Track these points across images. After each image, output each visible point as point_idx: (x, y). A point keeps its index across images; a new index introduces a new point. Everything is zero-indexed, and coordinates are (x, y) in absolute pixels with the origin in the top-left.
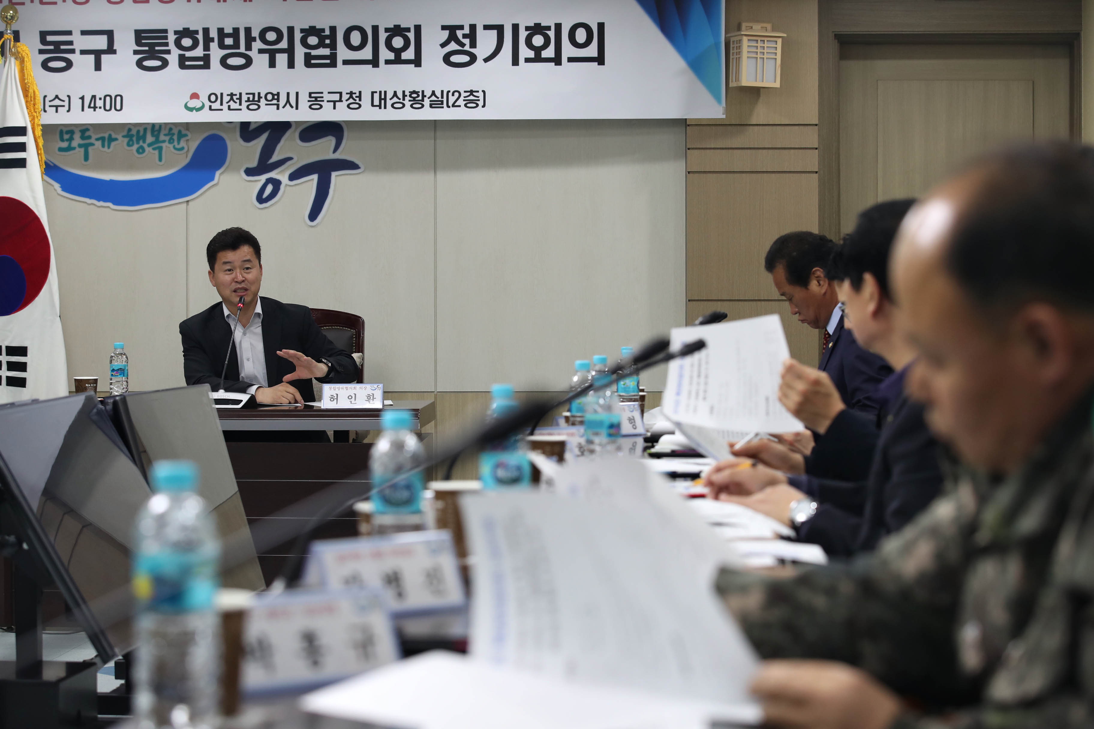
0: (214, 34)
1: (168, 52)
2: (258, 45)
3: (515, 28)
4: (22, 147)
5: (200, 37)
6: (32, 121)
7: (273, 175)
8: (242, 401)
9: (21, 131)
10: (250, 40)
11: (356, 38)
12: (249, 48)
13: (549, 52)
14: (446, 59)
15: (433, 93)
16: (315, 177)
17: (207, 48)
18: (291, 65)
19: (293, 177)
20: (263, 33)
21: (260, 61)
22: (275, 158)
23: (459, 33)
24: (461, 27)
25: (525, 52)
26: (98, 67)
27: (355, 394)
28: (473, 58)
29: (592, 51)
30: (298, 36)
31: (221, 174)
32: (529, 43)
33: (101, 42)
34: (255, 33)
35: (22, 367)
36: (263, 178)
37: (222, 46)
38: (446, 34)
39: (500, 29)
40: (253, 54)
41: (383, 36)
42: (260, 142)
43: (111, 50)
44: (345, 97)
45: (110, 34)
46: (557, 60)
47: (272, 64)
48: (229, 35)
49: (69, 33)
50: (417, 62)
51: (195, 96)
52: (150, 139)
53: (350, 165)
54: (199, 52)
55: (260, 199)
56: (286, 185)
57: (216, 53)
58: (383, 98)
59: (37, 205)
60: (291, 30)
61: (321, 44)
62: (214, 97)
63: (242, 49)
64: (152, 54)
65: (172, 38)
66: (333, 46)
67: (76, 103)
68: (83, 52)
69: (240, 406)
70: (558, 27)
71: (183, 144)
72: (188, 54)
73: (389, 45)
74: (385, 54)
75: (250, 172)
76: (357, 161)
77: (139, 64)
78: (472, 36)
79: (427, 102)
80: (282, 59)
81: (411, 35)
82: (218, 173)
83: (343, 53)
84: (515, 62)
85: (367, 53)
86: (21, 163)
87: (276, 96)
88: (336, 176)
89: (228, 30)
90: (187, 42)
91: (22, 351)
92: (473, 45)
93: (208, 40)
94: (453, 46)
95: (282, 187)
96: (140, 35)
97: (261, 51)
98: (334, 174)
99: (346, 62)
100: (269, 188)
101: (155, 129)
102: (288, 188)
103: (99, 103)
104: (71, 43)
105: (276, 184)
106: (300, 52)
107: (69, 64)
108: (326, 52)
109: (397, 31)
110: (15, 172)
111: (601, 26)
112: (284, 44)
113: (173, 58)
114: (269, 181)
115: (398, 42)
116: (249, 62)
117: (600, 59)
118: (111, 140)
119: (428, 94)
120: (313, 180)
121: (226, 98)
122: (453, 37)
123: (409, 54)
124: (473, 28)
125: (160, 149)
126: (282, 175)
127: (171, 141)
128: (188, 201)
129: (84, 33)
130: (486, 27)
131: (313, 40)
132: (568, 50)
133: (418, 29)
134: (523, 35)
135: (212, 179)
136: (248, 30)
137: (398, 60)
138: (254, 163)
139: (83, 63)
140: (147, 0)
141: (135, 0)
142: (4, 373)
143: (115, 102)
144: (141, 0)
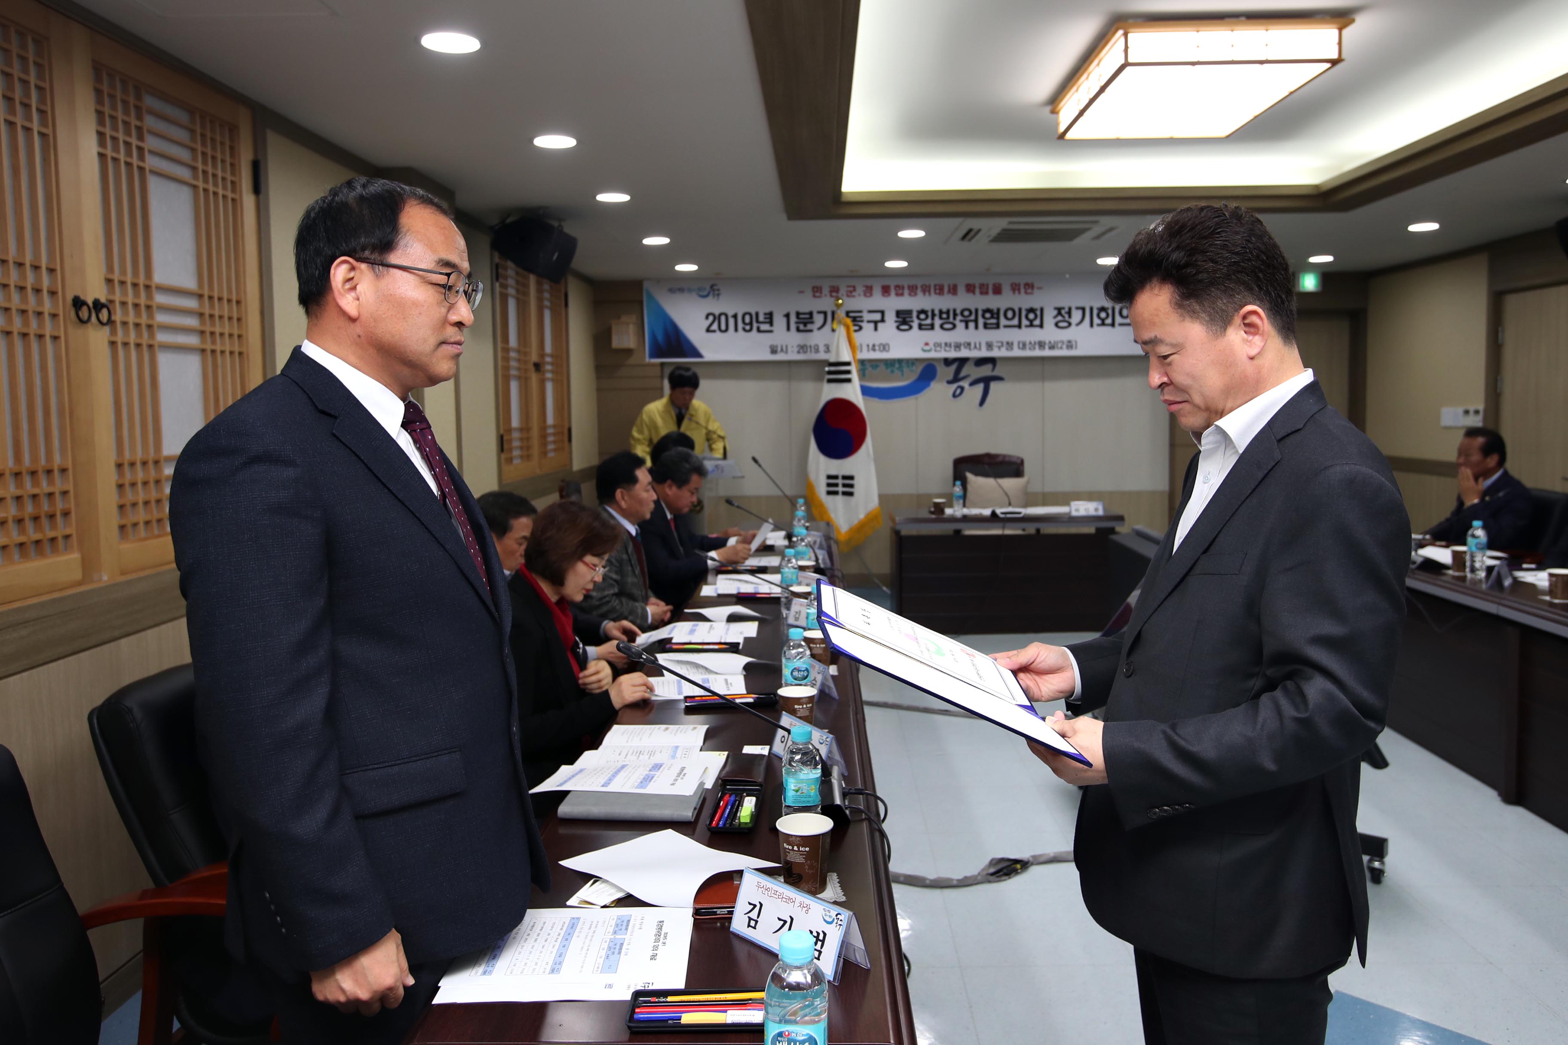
0: (937, 312)
1: (912, 321)
2: (959, 318)
3: (1091, 309)
4: (849, 372)
5: (930, 314)
6: (854, 357)
7: (961, 383)
9: (848, 364)
10: (955, 315)
11: (1010, 314)
12: (954, 318)
13: (1109, 321)
14: (1056, 325)
15: (1050, 342)
16: (982, 385)
17: (933, 319)
18: (976, 327)
19: (971, 385)
20: (962, 313)
21: (960, 326)
22: (962, 374)
23: (1063, 312)
24: (1063, 308)
25: (1096, 321)
26: (876, 329)
28: (1070, 324)
30: (980, 313)
31: (934, 384)
32: (1098, 317)
33: (878, 317)
34: (958, 312)
35: (852, 486)
36: (955, 386)
37: (941, 318)
38: (1055, 312)
39: (1083, 309)
40: (957, 322)
41: (1024, 313)
42: (954, 367)
43: (883, 320)
44: (1005, 344)
45: (883, 313)
46: (1113, 325)
47: (967, 327)
48: (944, 313)
49: (860, 312)
50: (1041, 326)
51: (927, 344)
52: (897, 365)
53: (999, 379)
54: (929, 321)
55: (954, 396)
56: (968, 389)
57: (938, 322)
58: (1024, 345)
59: (859, 404)
60: (977, 310)
61: (992, 317)
62: (937, 345)
63: (951, 319)
64: (904, 322)
65: (915, 314)
66: (998, 318)
67: (865, 348)
68: (869, 322)
71: (914, 368)
72: (923, 322)
73: (1027, 317)
74: (1025, 322)
75: (949, 382)
76: (1004, 377)
77: (898, 328)
78: (1069, 313)
79: (1047, 347)
80: (972, 325)
81: (1038, 313)
82: (932, 383)
83: (1003, 321)
84: (1092, 325)
85: (1015, 322)
86: (849, 381)
87: (969, 344)
89: (944, 310)
90: (922, 316)
91: (851, 478)
92: (1070, 317)
93: (933, 315)
94: (1060, 318)
95: (965, 390)
96: (898, 313)
97: (961, 321)
98: (992, 383)
99: (1006, 326)
100: (958, 391)
101: (900, 361)
103: (877, 348)
104: (861, 317)
105: (962, 389)
106: (981, 321)
107: (861, 328)
108: (994, 321)
109: (1031, 310)
110: (846, 386)
112: (973, 317)
113: (915, 324)
114: (959, 386)
115: (1031, 316)
116: (954, 326)
118: (877, 366)
119: (1047, 342)
121: (943, 345)
122: (1059, 313)
123: (1037, 322)
124: (1070, 309)
125: (902, 371)
126: (965, 384)
127: (908, 366)
128: (916, 397)
129: (870, 312)
130: (1077, 308)
131: (988, 315)
132: (1118, 320)
133: (1042, 310)
134: (1095, 312)
135: (929, 386)
136: (955, 311)
137: (1031, 325)
138: (951, 377)
139: (868, 328)
140: (902, 295)
141: (897, 295)
142: (840, 489)
143: (885, 347)
144: (900, 294)
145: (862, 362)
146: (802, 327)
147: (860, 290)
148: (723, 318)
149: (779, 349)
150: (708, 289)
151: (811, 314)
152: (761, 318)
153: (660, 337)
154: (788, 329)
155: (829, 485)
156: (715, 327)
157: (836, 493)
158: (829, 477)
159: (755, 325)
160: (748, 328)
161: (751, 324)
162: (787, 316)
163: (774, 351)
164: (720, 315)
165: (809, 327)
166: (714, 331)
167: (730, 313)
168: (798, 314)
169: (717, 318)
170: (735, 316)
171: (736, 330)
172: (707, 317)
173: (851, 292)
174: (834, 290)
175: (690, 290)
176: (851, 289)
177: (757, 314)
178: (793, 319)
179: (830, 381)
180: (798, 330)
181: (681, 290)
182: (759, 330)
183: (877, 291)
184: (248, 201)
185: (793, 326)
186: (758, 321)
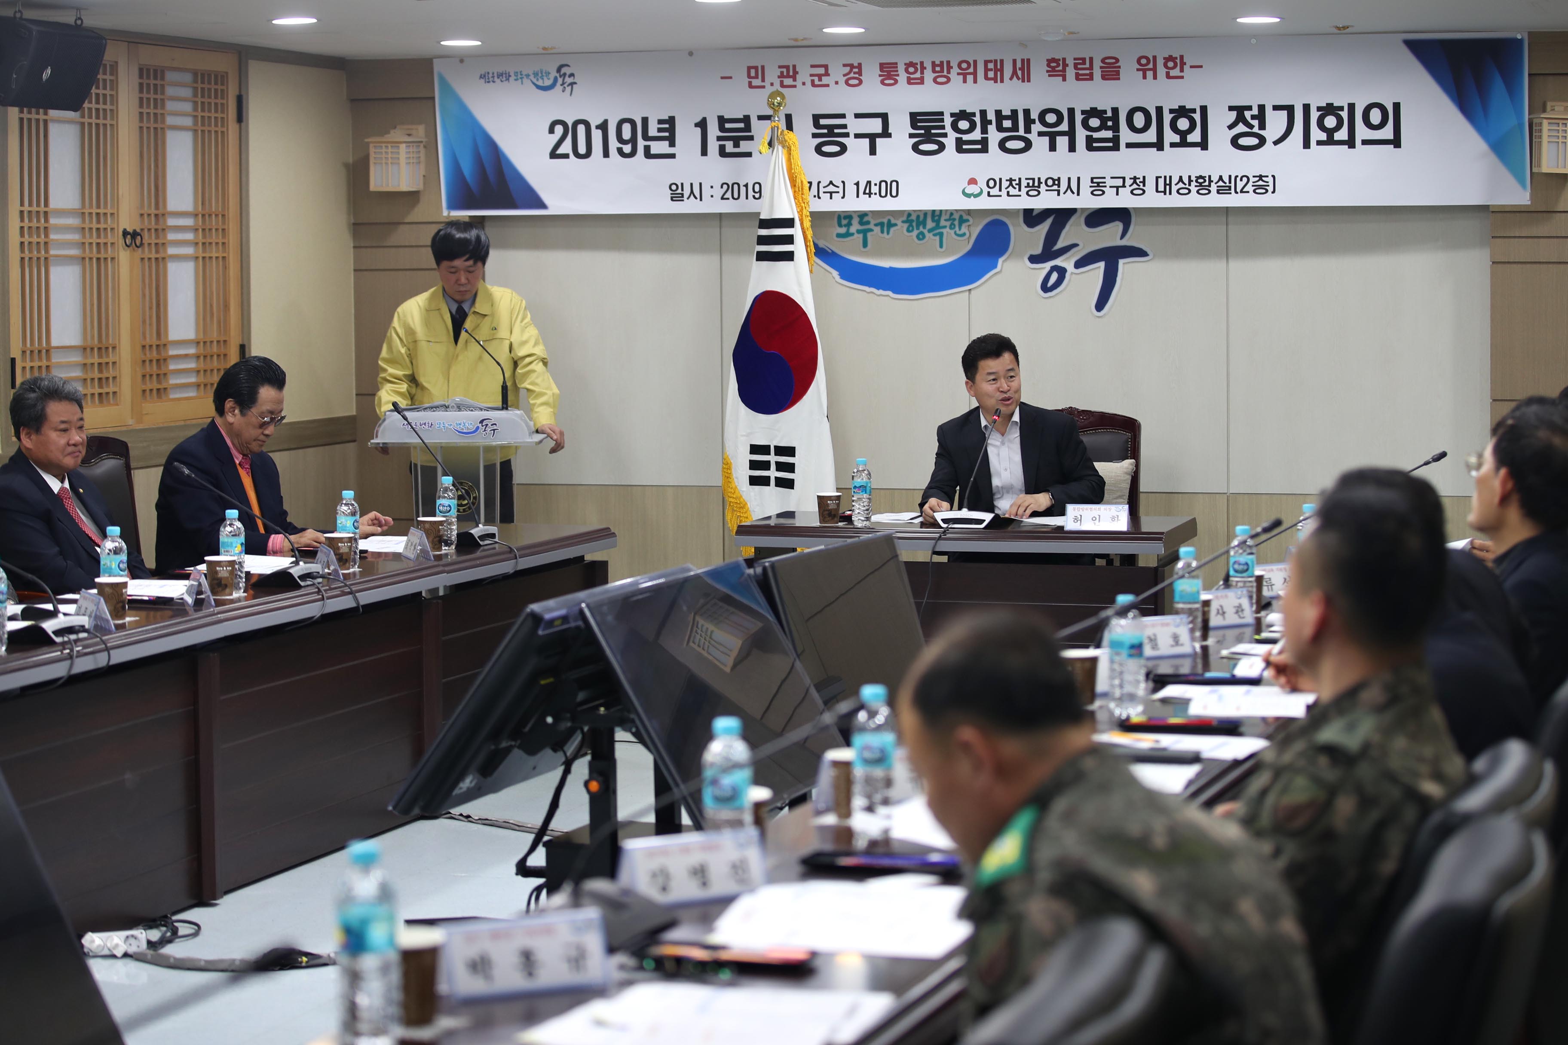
0: (991, 116)
1: (945, 135)
2: (1037, 127)
3: (1306, 108)
4: (789, 240)
5: (977, 119)
6: (800, 212)
7: (1058, 262)
8: (985, 520)
9: (788, 223)
10: (1029, 122)
11: (1139, 120)
12: (1028, 130)
13: (1342, 135)
14: (1234, 142)
15: (1221, 178)
16: (1102, 265)
17: (984, 131)
18: (1072, 148)
19: (1079, 264)
20: (1042, 115)
21: (1041, 144)
22: (1060, 244)
23: (1248, 114)
24: (1249, 108)
25: (1317, 134)
26: (873, 151)
27: (1099, 516)
28: (1262, 141)
29: (1387, 132)
30: (1079, 118)
31: (1004, 261)
32: (1321, 125)
33: (875, 126)
34: (1034, 115)
35: (790, 467)
36: (1048, 266)
37: (1000, 128)
38: (1234, 114)
39: (1290, 109)
40: (1033, 136)
41: (1167, 118)
42: (1044, 227)
43: (886, 133)
44: (1129, 182)
45: (884, 117)
46: (1350, 143)
47: (1053, 147)
48: (1007, 118)
49: (843, 116)
50: (1203, 145)
51: (973, 181)
52: (930, 224)
53: (1140, 253)
54: (976, 135)
55: (1045, 288)
56: (1072, 273)
57: (994, 136)
58: (1168, 184)
59: (804, 300)
60: (1071, 111)
61: (1103, 127)
62: (993, 183)
63: (1021, 132)
64: (928, 137)
65: (948, 121)
66: (1116, 128)
68: (857, 136)
69: (983, 526)
70: (1352, 107)
71: (964, 229)
72: (965, 137)
73: (1174, 127)
74: (1170, 137)
75: (1034, 259)
76: (1144, 248)
77: (915, 148)
78: (1261, 117)
79: (1214, 188)
80: (1062, 142)
81: (1197, 117)
82: (1000, 260)
83: (1126, 135)
84: (1307, 145)
85: (1151, 136)
86: (789, 256)
87: (1057, 182)
88: (1124, 263)
89: (1006, 112)
90: (964, 125)
91: (790, 451)
92: (1262, 126)
93: (985, 123)
94: (1241, 128)
95: (1068, 275)
96: (915, 118)
97: (1041, 134)
98: (1121, 262)
99: (1129, 145)
100: (1054, 276)
101: (936, 215)
102: (1074, 276)
103: (875, 189)
104: (845, 126)
105: (1062, 272)
106: (1081, 135)
107: (844, 149)
108: (1109, 134)
109: (1182, 112)
110: (781, 265)
111: (1397, 106)
112: (1064, 127)
113: (950, 142)
114: (1054, 268)
115: (1183, 124)
116: (1028, 145)
117: (1396, 142)
118: (890, 225)
119: (1215, 178)
120: (1099, 267)
121: (1005, 184)
122: (1240, 119)
123: (1195, 137)
124: (1262, 108)
125: (941, 235)
126: (1067, 262)
127: (952, 227)
128: (970, 290)
129: (857, 116)
130: (1276, 108)
131: (1094, 122)
132: (1362, 132)
133: (1204, 109)
134: (1314, 115)
135: (995, 267)
136: (1027, 112)
137: (1183, 143)
138: (1038, 250)
139: (857, 148)
140: (921, 81)
141: (910, 81)
142: (773, 473)
143: (890, 188)
144: (915, 81)
146: (729, 147)
147: (837, 72)
148: (581, 129)
149: (687, 192)
150: (554, 74)
151: (746, 120)
152: (653, 131)
153: (467, 168)
154: (704, 152)
155: (754, 465)
156: (566, 147)
157: (764, 481)
158: (755, 449)
159: (641, 143)
160: (627, 149)
161: (633, 141)
162: (702, 124)
163: (676, 196)
164: (576, 123)
165: (744, 146)
166: (566, 156)
167: (594, 123)
168: (722, 120)
169: (570, 130)
170: (603, 126)
171: (606, 154)
172: (551, 131)
173: (820, 77)
174: (789, 73)
175: (520, 76)
176: (822, 71)
177: (645, 121)
178: (713, 131)
179: (762, 257)
180: (723, 153)
181: (504, 76)
182: (648, 154)
183: (871, 75)
185: (713, 146)
186: (646, 137)
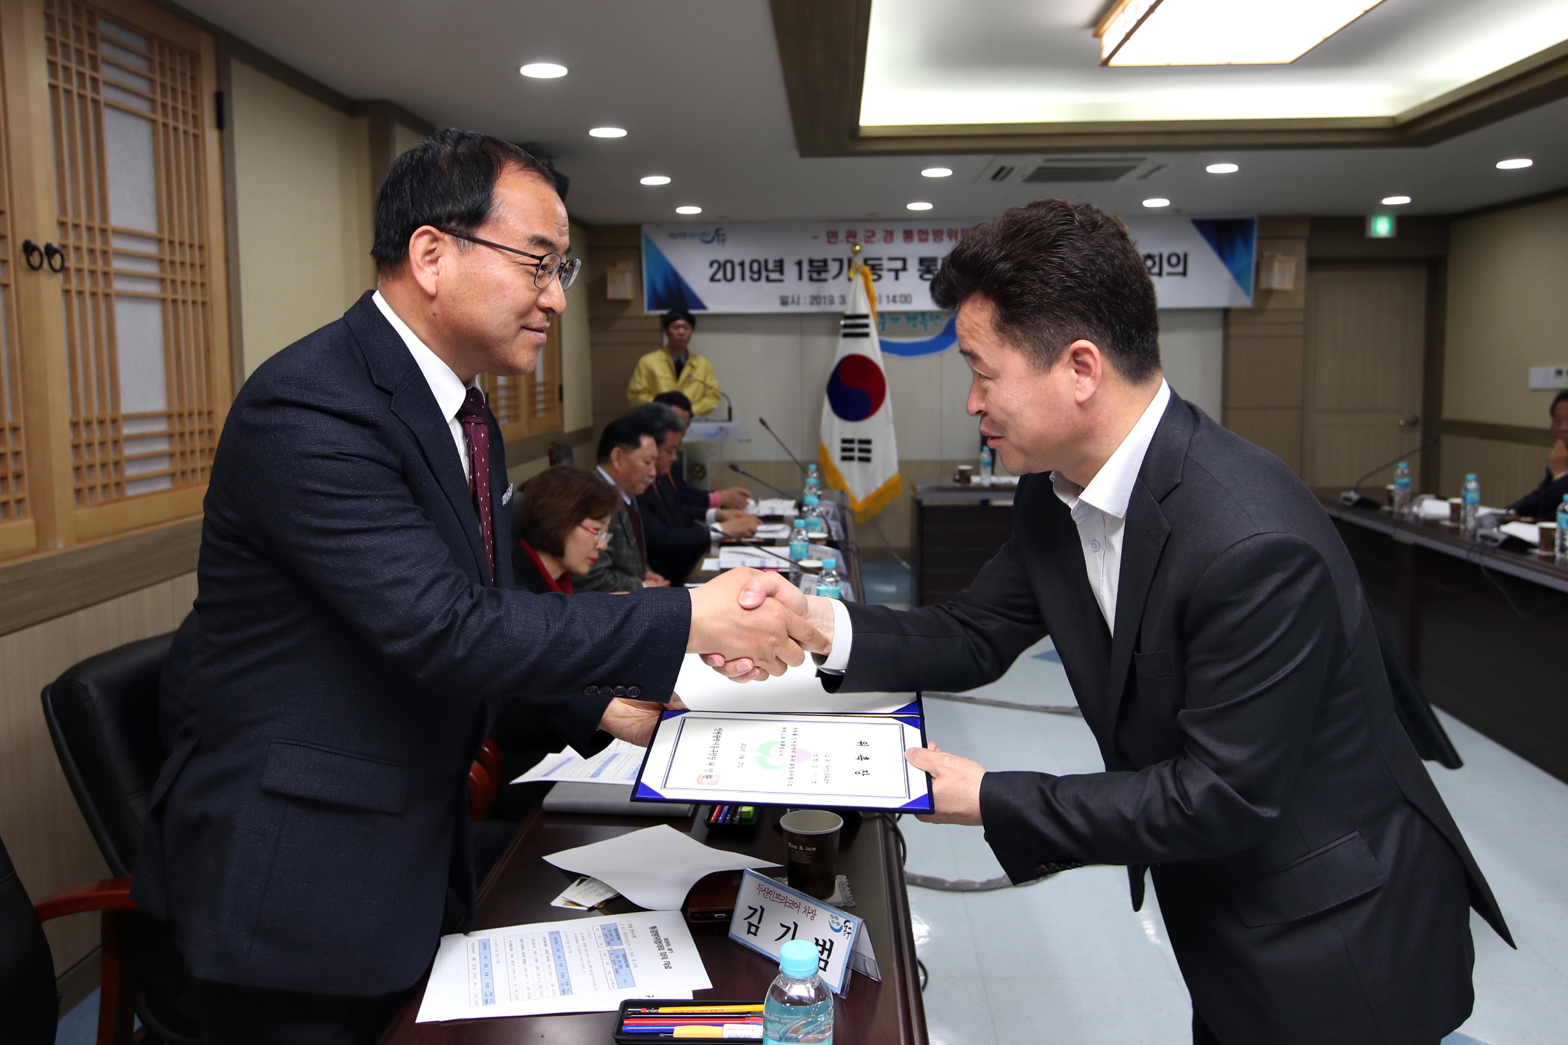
4: (866, 326)
6: (872, 309)
9: (866, 317)
26: (897, 278)
29: (1180, 269)
33: (899, 265)
35: (868, 451)
43: (904, 269)
45: (904, 260)
46: (1159, 275)
49: (880, 259)
52: (920, 318)
64: (928, 271)
67: (884, 299)
68: (889, 270)
70: (1161, 256)
71: (939, 321)
77: (921, 277)
86: (866, 335)
91: (868, 442)
101: (923, 314)
103: (898, 299)
104: (880, 265)
107: (880, 277)
110: (863, 340)
111: (1186, 256)
117: (1184, 273)
118: (897, 319)
125: (925, 325)
127: (932, 320)
128: (941, 354)
129: (891, 259)
132: (1166, 268)
139: (888, 276)
140: (926, 240)
141: (921, 240)
142: (856, 454)
143: (906, 299)
144: (923, 240)
145: (881, 315)
146: (815, 276)
147: (880, 235)
148: (729, 266)
149: (790, 300)
150: (713, 234)
151: (825, 261)
152: (771, 266)
153: (660, 286)
154: (800, 278)
155: (844, 450)
156: (720, 275)
157: (851, 459)
158: (844, 441)
159: (764, 274)
160: (756, 276)
161: (759, 272)
162: (799, 264)
163: (784, 302)
164: (726, 262)
165: (824, 276)
166: (719, 280)
167: (737, 261)
168: (811, 262)
169: (722, 266)
170: (742, 264)
171: (743, 278)
172: (711, 265)
173: (869, 237)
174: (851, 236)
175: (693, 235)
176: (870, 234)
177: (766, 262)
178: (806, 267)
179: (846, 335)
180: (811, 279)
181: (683, 235)
182: (768, 279)
183: (899, 237)
184: (211, 137)
185: (805, 275)
186: (767, 270)
